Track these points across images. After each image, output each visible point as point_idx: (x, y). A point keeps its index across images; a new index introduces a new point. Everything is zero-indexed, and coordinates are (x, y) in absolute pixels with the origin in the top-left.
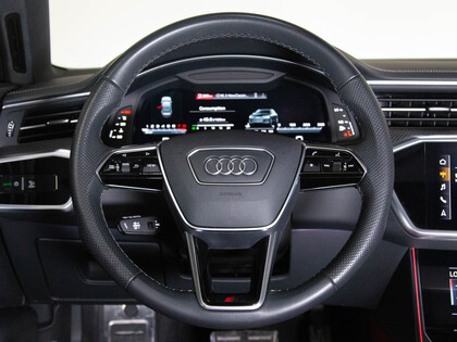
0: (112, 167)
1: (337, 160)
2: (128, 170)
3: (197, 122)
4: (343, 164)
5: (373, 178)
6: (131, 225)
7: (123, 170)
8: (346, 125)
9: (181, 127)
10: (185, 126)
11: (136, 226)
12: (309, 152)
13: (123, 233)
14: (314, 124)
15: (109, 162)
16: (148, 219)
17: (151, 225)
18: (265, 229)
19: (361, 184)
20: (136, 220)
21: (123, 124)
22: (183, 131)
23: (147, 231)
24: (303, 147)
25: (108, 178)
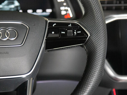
1: (70, 28)
4: (74, 31)
5: (94, 39)
8: (67, 10)
12: (51, 24)
14: (44, 11)
18: (24, 76)
19: (85, 44)
24: (46, 21)
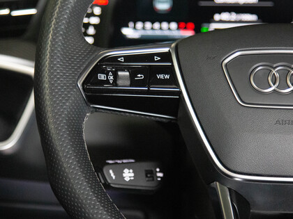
0: (102, 77)
2: (128, 83)
3: (210, 20)
6: (119, 174)
7: (120, 82)
9: (186, 28)
10: (191, 25)
11: (128, 175)
13: (107, 186)
15: (98, 70)
16: (146, 166)
17: (150, 174)
20: (129, 166)
21: (95, 21)
22: (188, 33)
23: (144, 184)
25: (96, 94)
